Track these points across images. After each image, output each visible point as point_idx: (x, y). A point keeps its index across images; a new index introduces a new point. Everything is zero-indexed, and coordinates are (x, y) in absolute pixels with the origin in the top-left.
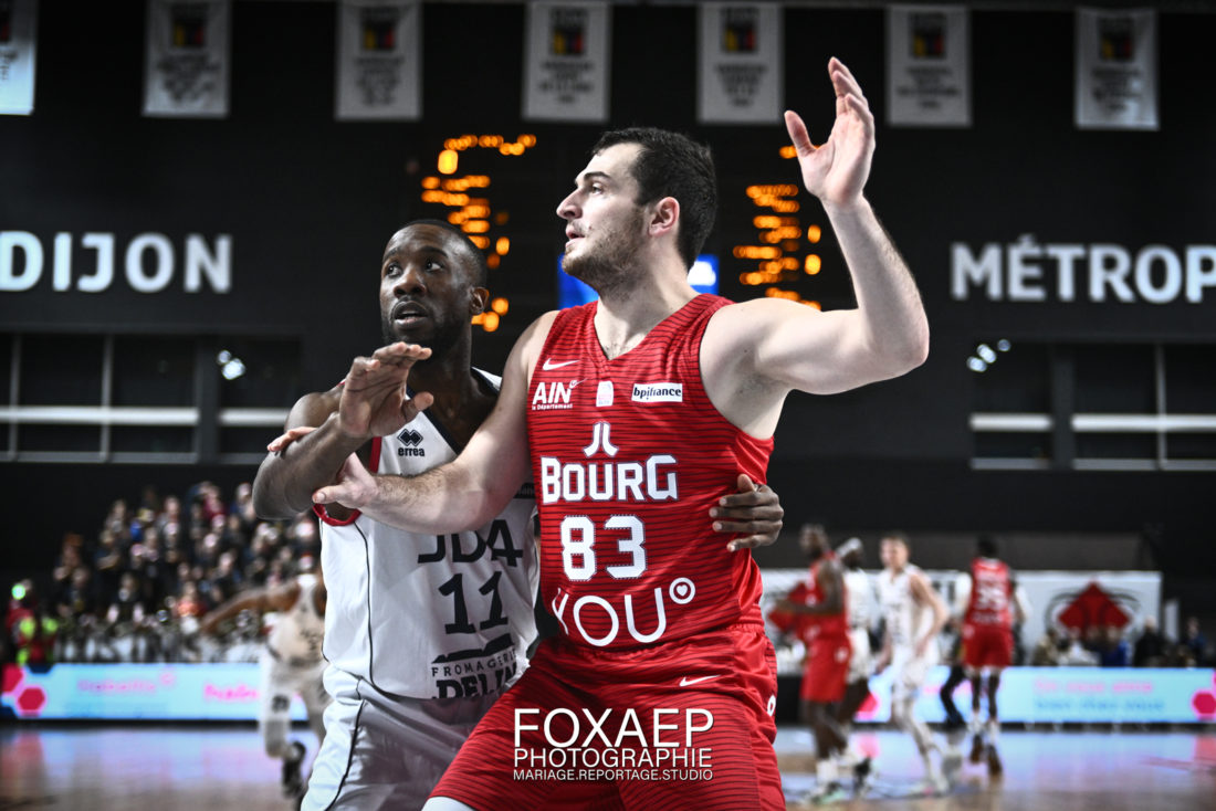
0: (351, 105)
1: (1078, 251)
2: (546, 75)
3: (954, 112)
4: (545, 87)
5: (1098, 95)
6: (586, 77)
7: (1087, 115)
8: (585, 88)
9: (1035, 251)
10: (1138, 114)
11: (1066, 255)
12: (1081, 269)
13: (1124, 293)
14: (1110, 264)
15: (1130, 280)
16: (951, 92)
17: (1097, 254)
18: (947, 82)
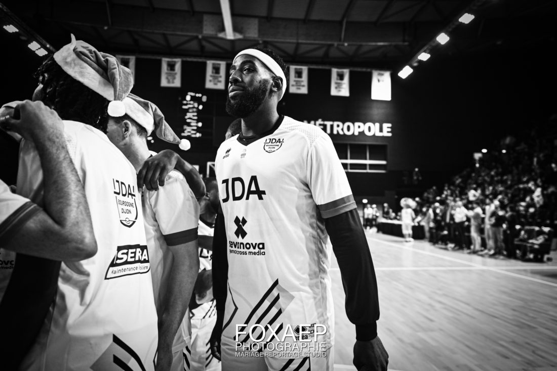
0: (164, 83)
1: (331, 123)
2: (211, 78)
3: (304, 90)
4: (210, 81)
5: (336, 88)
6: (220, 79)
7: (334, 92)
8: (220, 82)
9: (322, 123)
10: (345, 92)
11: (328, 124)
12: (332, 126)
13: (341, 133)
14: (338, 126)
15: (342, 130)
16: (303, 86)
17: (336, 124)
18: (302, 84)
